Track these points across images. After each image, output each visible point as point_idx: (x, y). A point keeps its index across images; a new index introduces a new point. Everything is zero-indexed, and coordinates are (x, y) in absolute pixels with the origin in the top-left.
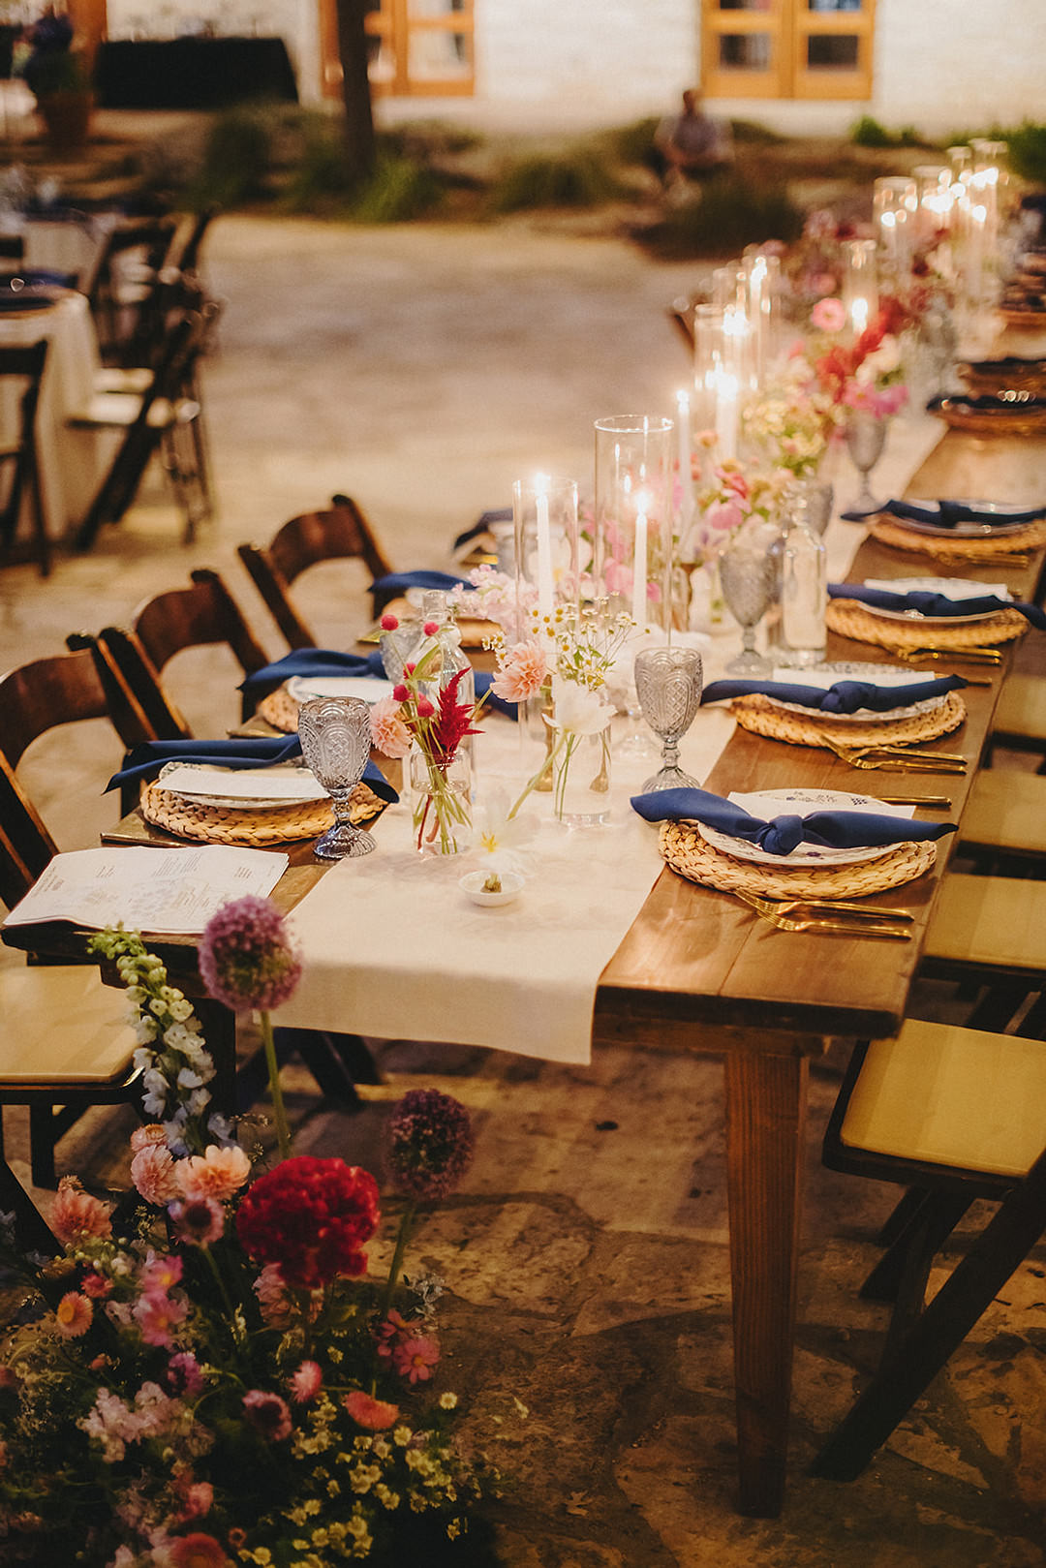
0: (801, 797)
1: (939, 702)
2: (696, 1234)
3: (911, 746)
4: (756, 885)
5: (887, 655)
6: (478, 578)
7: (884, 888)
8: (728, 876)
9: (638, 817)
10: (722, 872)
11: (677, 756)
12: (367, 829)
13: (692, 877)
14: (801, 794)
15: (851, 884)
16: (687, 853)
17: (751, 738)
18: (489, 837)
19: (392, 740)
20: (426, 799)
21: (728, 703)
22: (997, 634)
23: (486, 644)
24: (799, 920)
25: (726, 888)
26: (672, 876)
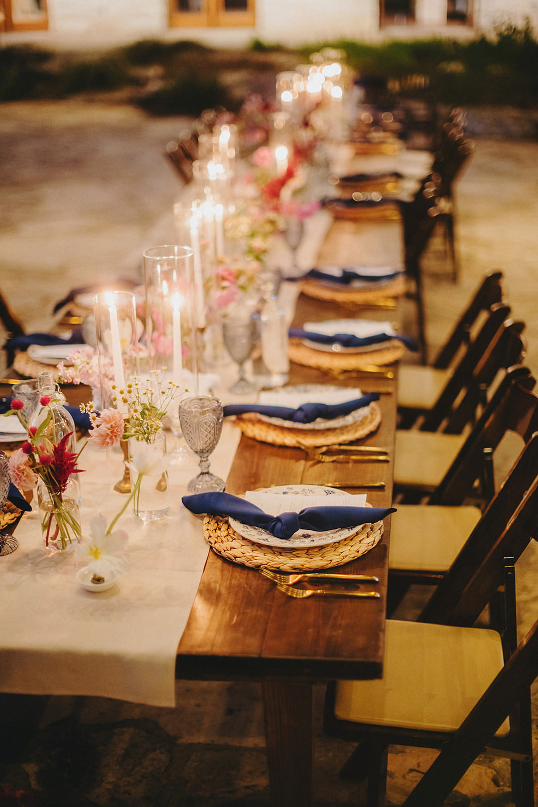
0: (291, 491)
1: (364, 411)
2: (235, 742)
3: (351, 443)
4: (272, 563)
5: (324, 377)
6: (73, 358)
7: (355, 558)
8: (253, 557)
9: (187, 512)
10: (248, 554)
11: (209, 466)
12: (11, 533)
13: (229, 558)
14: (291, 489)
15: (335, 558)
16: (224, 539)
17: (251, 442)
18: (94, 549)
19: (25, 480)
20: (49, 515)
21: (233, 418)
22: (389, 357)
23: (82, 409)
24: (304, 588)
25: (252, 566)
26: (215, 557)
